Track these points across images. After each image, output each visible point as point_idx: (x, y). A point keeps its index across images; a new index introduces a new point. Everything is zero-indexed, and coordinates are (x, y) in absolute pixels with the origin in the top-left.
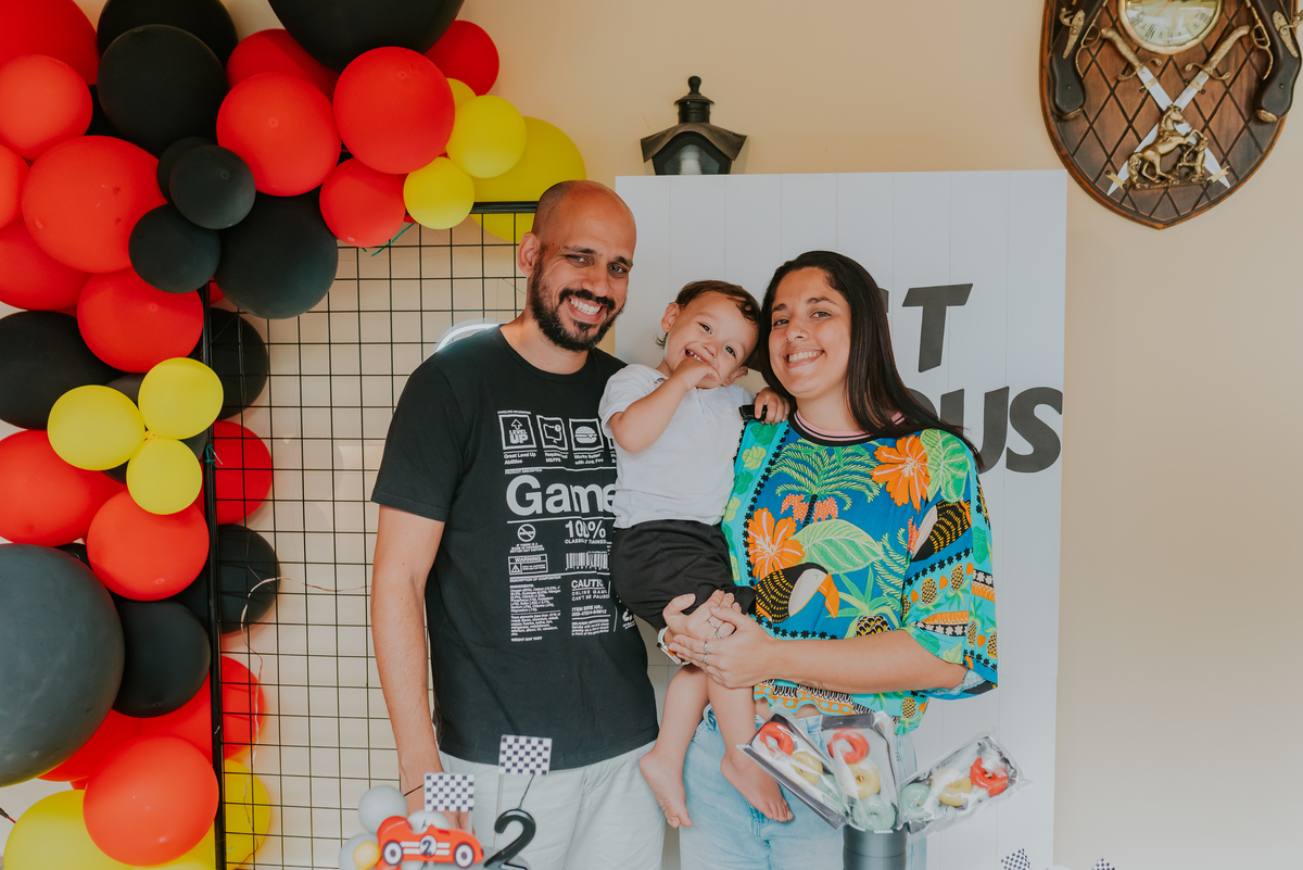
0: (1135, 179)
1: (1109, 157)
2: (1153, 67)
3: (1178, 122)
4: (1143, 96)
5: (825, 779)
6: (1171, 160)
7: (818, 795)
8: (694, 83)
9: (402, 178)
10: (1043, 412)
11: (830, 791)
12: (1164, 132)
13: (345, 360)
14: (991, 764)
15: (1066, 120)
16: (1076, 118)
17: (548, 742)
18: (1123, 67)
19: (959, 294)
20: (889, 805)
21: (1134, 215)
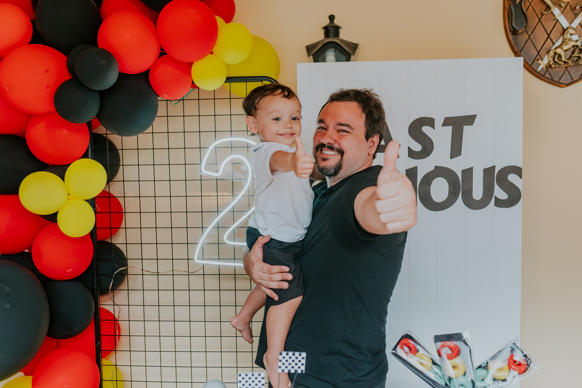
0: (551, 63)
1: (539, 52)
2: (559, 8)
3: (571, 34)
4: (555, 22)
5: (435, 368)
6: (569, 53)
7: (432, 376)
8: (332, 18)
9: (191, 64)
10: (513, 178)
11: (436, 373)
12: (566, 39)
13: (161, 157)
14: (518, 357)
15: (517, 34)
16: (522, 33)
17: (304, 355)
18: (545, 8)
19: (470, 120)
20: (470, 381)
21: (551, 81)
